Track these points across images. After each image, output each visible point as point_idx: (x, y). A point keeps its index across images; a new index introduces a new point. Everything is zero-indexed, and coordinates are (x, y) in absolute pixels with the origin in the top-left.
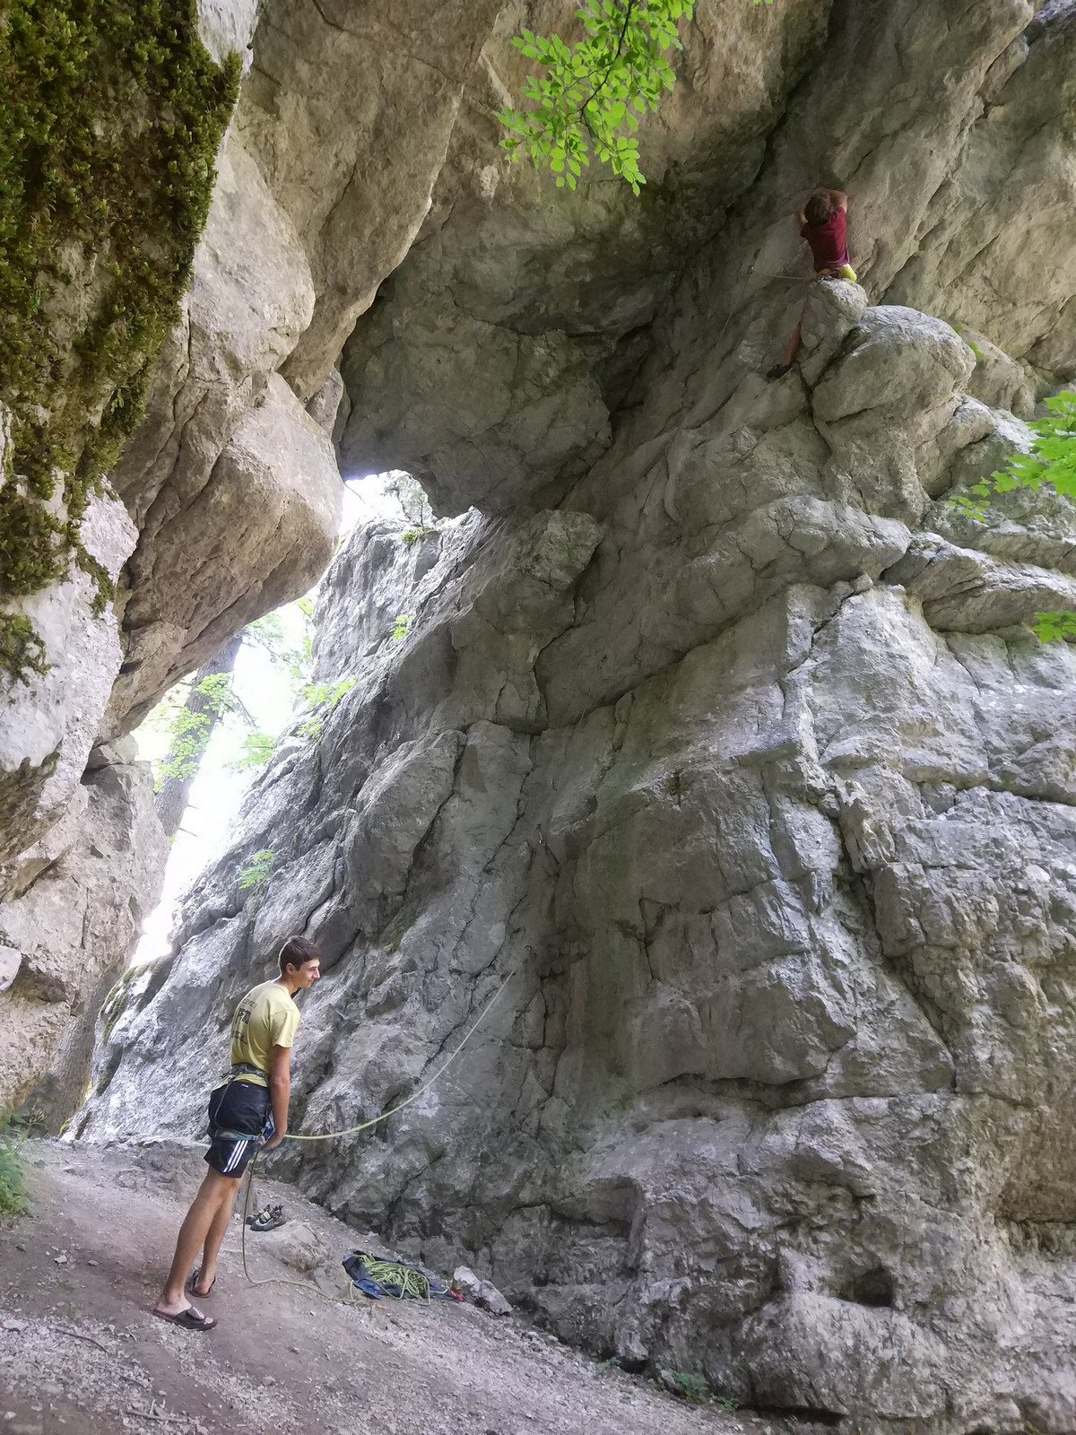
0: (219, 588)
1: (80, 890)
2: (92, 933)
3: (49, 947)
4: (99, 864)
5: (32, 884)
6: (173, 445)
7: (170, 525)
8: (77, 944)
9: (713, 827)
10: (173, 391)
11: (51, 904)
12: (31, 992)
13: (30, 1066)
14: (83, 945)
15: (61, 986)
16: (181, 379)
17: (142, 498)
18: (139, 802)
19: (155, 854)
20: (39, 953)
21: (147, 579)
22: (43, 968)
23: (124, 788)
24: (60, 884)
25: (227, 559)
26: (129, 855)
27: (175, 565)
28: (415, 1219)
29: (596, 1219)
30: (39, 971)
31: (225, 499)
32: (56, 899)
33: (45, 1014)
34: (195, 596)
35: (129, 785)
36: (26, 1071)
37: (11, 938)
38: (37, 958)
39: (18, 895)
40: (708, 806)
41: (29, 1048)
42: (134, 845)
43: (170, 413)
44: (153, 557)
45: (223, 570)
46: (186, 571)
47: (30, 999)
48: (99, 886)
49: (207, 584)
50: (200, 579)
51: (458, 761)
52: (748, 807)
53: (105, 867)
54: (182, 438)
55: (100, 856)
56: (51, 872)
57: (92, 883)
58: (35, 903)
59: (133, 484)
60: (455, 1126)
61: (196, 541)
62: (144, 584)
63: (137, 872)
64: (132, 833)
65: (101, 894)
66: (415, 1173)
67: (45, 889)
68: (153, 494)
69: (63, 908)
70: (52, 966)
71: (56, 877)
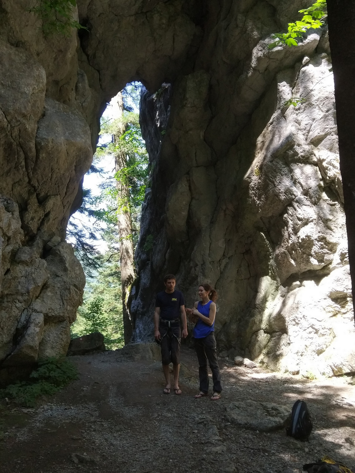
0: (61, 179)
1: (56, 288)
2: (65, 300)
3: (53, 308)
4: (59, 279)
5: (40, 293)
6: (19, 148)
7: (34, 170)
8: (61, 304)
9: (272, 184)
10: (9, 134)
11: (48, 296)
12: (55, 321)
13: (63, 341)
14: (63, 304)
15: (63, 317)
16: (9, 129)
17: (21, 166)
18: (65, 255)
19: (77, 268)
20: (50, 311)
21: (38, 186)
22: (53, 314)
23: (59, 253)
24: (49, 289)
25: (57, 170)
26: (69, 272)
27: (43, 179)
28: (223, 345)
29: (277, 330)
30: (53, 316)
31: (44, 155)
32: (49, 294)
33: (61, 326)
34: (56, 184)
35: (60, 252)
36: (62, 342)
37: (39, 310)
38: (50, 312)
39: (37, 298)
40: (269, 177)
41: (60, 336)
42: (69, 269)
43: (12, 141)
44: (36, 180)
45: (59, 174)
46: (47, 179)
47: (55, 323)
48: (61, 285)
49: (56, 180)
50: (53, 179)
51: (190, 186)
52: (282, 172)
53: (61, 279)
54: (20, 145)
55: (58, 276)
56: (45, 287)
57: (59, 285)
58: (43, 298)
59: (16, 164)
60: (227, 312)
61: (44, 170)
62: (38, 188)
63: (74, 276)
64: (67, 265)
65: (63, 288)
66: (219, 331)
67: (45, 292)
68: (23, 163)
69: (53, 296)
70: (56, 313)
71: (47, 288)
